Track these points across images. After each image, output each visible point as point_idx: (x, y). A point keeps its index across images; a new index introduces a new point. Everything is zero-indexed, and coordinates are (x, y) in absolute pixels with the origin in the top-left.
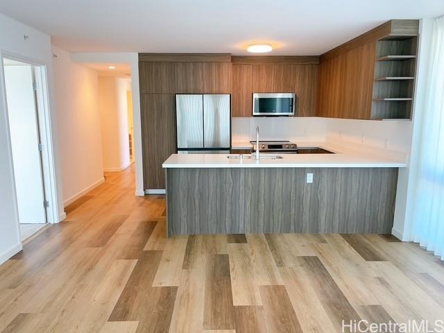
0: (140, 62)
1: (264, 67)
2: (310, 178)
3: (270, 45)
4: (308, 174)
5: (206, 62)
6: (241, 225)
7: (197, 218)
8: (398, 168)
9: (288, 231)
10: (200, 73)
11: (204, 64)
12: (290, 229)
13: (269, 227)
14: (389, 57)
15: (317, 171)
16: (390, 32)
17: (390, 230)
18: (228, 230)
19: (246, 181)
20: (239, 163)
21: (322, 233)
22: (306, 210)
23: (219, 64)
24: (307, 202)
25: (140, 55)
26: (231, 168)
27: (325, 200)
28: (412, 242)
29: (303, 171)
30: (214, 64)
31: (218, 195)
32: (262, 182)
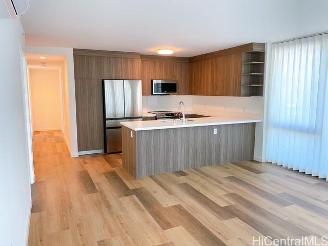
0: (75, 56)
1: (158, 63)
2: (215, 131)
3: (172, 49)
4: (215, 129)
5: (123, 58)
6: (179, 165)
7: (153, 164)
8: (255, 123)
9: (205, 165)
10: (120, 66)
11: (122, 59)
12: (205, 163)
13: (195, 164)
14: (253, 62)
15: (219, 127)
16: (252, 49)
17: (253, 158)
18: (171, 169)
19: (182, 136)
20: (174, 125)
21: (222, 164)
22: (214, 151)
23: (132, 60)
24: (214, 146)
25: (75, 50)
26: (173, 128)
27: (223, 144)
28: (267, 162)
29: (211, 127)
30: (129, 60)
31: (165, 147)
32: (191, 136)
